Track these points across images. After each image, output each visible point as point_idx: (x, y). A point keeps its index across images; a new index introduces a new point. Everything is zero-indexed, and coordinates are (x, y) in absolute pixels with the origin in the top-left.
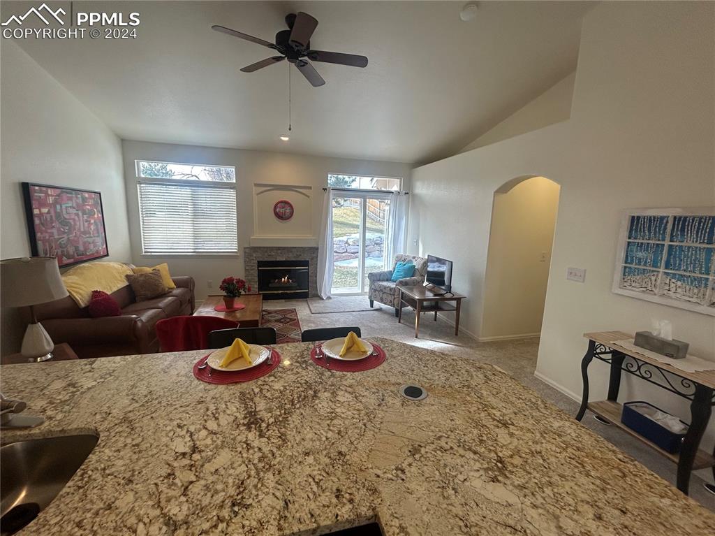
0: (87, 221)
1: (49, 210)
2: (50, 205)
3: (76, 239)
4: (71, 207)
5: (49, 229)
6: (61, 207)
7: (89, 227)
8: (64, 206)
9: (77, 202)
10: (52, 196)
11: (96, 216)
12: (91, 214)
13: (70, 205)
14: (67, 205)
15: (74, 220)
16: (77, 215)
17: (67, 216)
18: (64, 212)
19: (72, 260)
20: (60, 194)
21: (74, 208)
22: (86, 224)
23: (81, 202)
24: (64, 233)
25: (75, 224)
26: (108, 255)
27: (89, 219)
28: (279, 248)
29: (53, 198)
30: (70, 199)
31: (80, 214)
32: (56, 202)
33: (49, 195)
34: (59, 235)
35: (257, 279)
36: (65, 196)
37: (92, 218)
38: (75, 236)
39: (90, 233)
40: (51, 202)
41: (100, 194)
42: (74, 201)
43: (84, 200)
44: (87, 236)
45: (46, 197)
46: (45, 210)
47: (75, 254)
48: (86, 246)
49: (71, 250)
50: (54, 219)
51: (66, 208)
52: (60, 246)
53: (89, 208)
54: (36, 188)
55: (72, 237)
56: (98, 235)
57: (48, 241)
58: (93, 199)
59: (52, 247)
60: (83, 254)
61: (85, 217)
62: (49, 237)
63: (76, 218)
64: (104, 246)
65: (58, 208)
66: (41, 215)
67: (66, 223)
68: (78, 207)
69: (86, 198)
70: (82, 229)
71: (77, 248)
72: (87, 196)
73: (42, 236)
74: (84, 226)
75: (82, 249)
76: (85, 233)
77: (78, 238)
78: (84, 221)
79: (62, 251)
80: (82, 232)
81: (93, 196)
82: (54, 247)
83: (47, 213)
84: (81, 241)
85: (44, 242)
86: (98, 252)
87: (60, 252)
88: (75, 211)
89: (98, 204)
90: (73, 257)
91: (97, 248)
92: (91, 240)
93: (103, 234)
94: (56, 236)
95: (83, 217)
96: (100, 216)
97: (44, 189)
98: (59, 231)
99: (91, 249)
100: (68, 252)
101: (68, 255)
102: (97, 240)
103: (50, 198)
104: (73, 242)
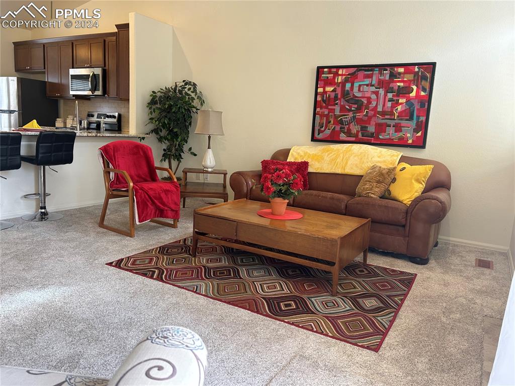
0: (391, 100)
1: (335, 88)
2: (338, 84)
3: (366, 118)
4: (367, 85)
5: (331, 105)
6: (352, 85)
7: (393, 106)
8: (356, 85)
9: (379, 79)
10: (342, 75)
11: (413, 94)
12: (404, 92)
14: (361, 83)
15: (369, 99)
16: (377, 93)
18: (356, 89)
19: (353, 139)
20: (355, 72)
21: (373, 86)
23: (387, 78)
24: (350, 110)
25: (369, 102)
26: (424, 146)
27: (395, 98)
29: (344, 77)
30: (370, 76)
31: (382, 92)
32: (346, 81)
33: (339, 75)
34: (341, 112)
36: (361, 74)
37: (403, 97)
38: (366, 115)
39: (392, 114)
40: (340, 81)
41: (434, 65)
43: (393, 75)
44: (388, 117)
45: (334, 78)
46: (329, 89)
47: (360, 134)
48: (381, 128)
49: (355, 129)
50: (339, 97)
51: (360, 86)
52: (341, 122)
53: (401, 84)
54: (326, 70)
55: (359, 115)
56: (411, 119)
57: (327, 116)
58: (416, 74)
59: (330, 122)
60: (372, 135)
61: (390, 95)
62: (329, 113)
63: (374, 97)
64: (419, 134)
65: (348, 86)
66: (325, 92)
67: (356, 101)
68: (381, 84)
69: (400, 74)
70: (380, 109)
71: (364, 129)
72: (401, 70)
73: (321, 111)
74: (384, 105)
75: (373, 130)
76: (383, 113)
77: (370, 118)
78: (387, 100)
79: (341, 128)
80: (379, 113)
81: (416, 70)
82: (332, 122)
83: (333, 91)
84: (373, 122)
85: (322, 116)
86: (401, 139)
87: (338, 128)
88: (373, 89)
89: (425, 78)
90: (356, 136)
91: (401, 134)
92: (392, 123)
93: (423, 119)
94: (337, 112)
95: (385, 95)
96: (423, 93)
97: (334, 70)
98: (343, 109)
99: (390, 133)
100: (349, 130)
101: (349, 133)
102: (404, 123)
103: (340, 77)
104: (359, 121)
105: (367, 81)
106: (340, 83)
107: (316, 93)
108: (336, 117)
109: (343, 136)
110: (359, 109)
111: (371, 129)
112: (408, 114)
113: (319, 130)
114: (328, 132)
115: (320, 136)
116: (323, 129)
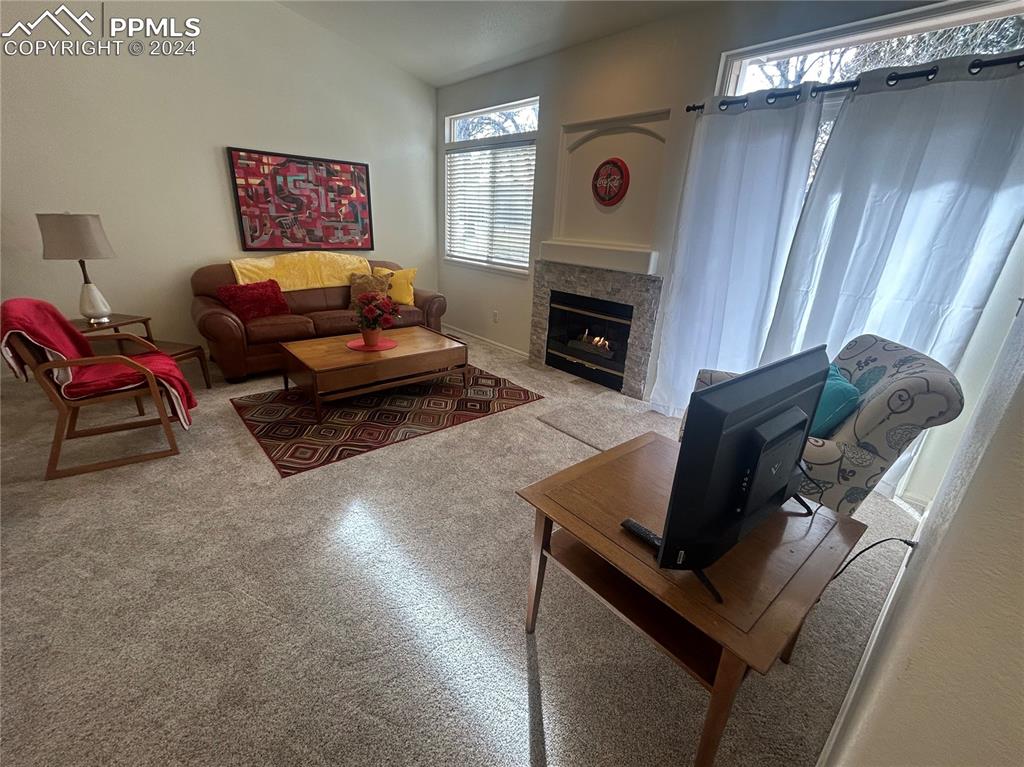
0: (333, 200)
1: (263, 181)
2: (265, 176)
3: (310, 220)
4: (304, 181)
5: (262, 203)
6: (285, 179)
7: (337, 208)
8: (290, 179)
9: (317, 176)
10: (269, 164)
11: (354, 195)
12: (344, 192)
13: (303, 178)
14: (296, 178)
15: (309, 197)
16: (317, 192)
17: (296, 192)
18: (290, 185)
19: (300, 245)
20: (285, 163)
21: (310, 182)
22: (332, 205)
23: (325, 175)
24: (289, 211)
25: (310, 201)
26: (372, 249)
27: (337, 199)
28: (584, 269)
29: (271, 168)
30: (305, 171)
31: (321, 190)
32: (276, 173)
33: (264, 164)
34: (277, 212)
35: (546, 325)
36: (293, 166)
37: (346, 198)
38: (309, 217)
39: (338, 216)
40: (266, 171)
41: (367, 166)
42: (310, 172)
43: (330, 173)
44: (333, 219)
45: (258, 166)
46: (254, 181)
47: (307, 239)
48: (329, 231)
49: (300, 233)
50: (271, 193)
51: (295, 181)
52: (280, 225)
53: (341, 184)
54: (241, 154)
55: (302, 217)
56: (356, 221)
57: (259, 217)
58: (352, 173)
59: (265, 225)
60: (321, 240)
61: (331, 195)
62: (261, 213)
63: (313, 195)
64: (366, 236)
65: (280, 180)
66: (248, 186)
67: (294, 199)
68: (319, 181)
69: (337, 171)
70: (323, 210)
71: (310, 232)
72: (338, 168)
73: (248, 210)
74: (327, 206)
75: (321, 234)
76: (328, 215)
77: (315, 220)
78: (329, 200)
79: (283, 232)
80: (323, 214)
81: (352, 169)
82: (269, 225)
83: (259, 184)
84: (319, 224)
85: (252, 217)
86: (351, 242)
87: (278, 232)
88: (311, 186)
89: (361, 179)
90: (303, 241)
91: (350, 237)
92: (339, 225)
93: (367, 221)
94: (273, 213)
95: (327, 195)
96: (362, 195)
97: (256, 156)
98: (278, 208)
99: (339, 236)
100: (293, 234)
101: (293, 238)
102: (351, 226)
103: (266, 167)
104: (303, 224)
105: (303, 177)
106: (267, 175)
107: (235, 187)
108: (272, 219)
109: (287, 243)
110: (299, 209)
111: (319, 233)
112: (353, 216)
113: (252, 236)
114: (266, 238)
115: (256, 244)
116: (257, 234)
